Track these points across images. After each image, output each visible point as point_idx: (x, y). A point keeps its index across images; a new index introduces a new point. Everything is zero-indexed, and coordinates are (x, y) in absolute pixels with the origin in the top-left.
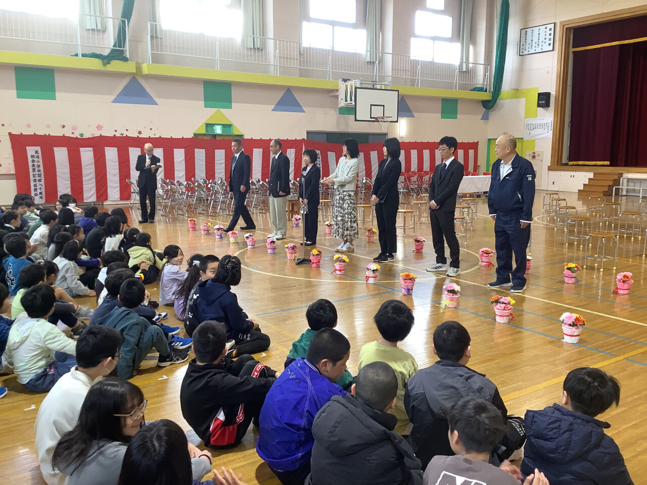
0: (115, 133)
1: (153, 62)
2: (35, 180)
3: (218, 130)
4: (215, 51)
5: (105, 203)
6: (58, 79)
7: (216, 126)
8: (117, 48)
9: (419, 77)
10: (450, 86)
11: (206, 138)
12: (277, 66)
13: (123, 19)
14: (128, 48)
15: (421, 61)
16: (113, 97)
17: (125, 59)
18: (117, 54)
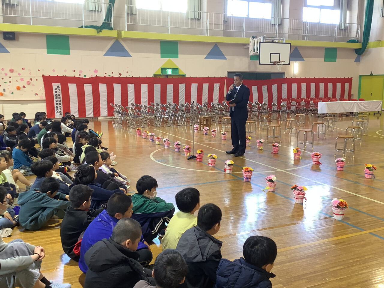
0: (105, 75)
1: (128, 30)
2: (57, 103)
3: (169, 72)
4: (168, 21)
5: (99, 118)
6: (71, 42)
7: (168, 69)
8: (106, 22)
9: (307, 34)
10: (331, 39)
11: (161, 77)
12: (208, 30)
13: (110, 4)
14: (113, 22)
15: (310, 23)
16: (104, 53)
17: (111, 29)
18: (107, 26)
